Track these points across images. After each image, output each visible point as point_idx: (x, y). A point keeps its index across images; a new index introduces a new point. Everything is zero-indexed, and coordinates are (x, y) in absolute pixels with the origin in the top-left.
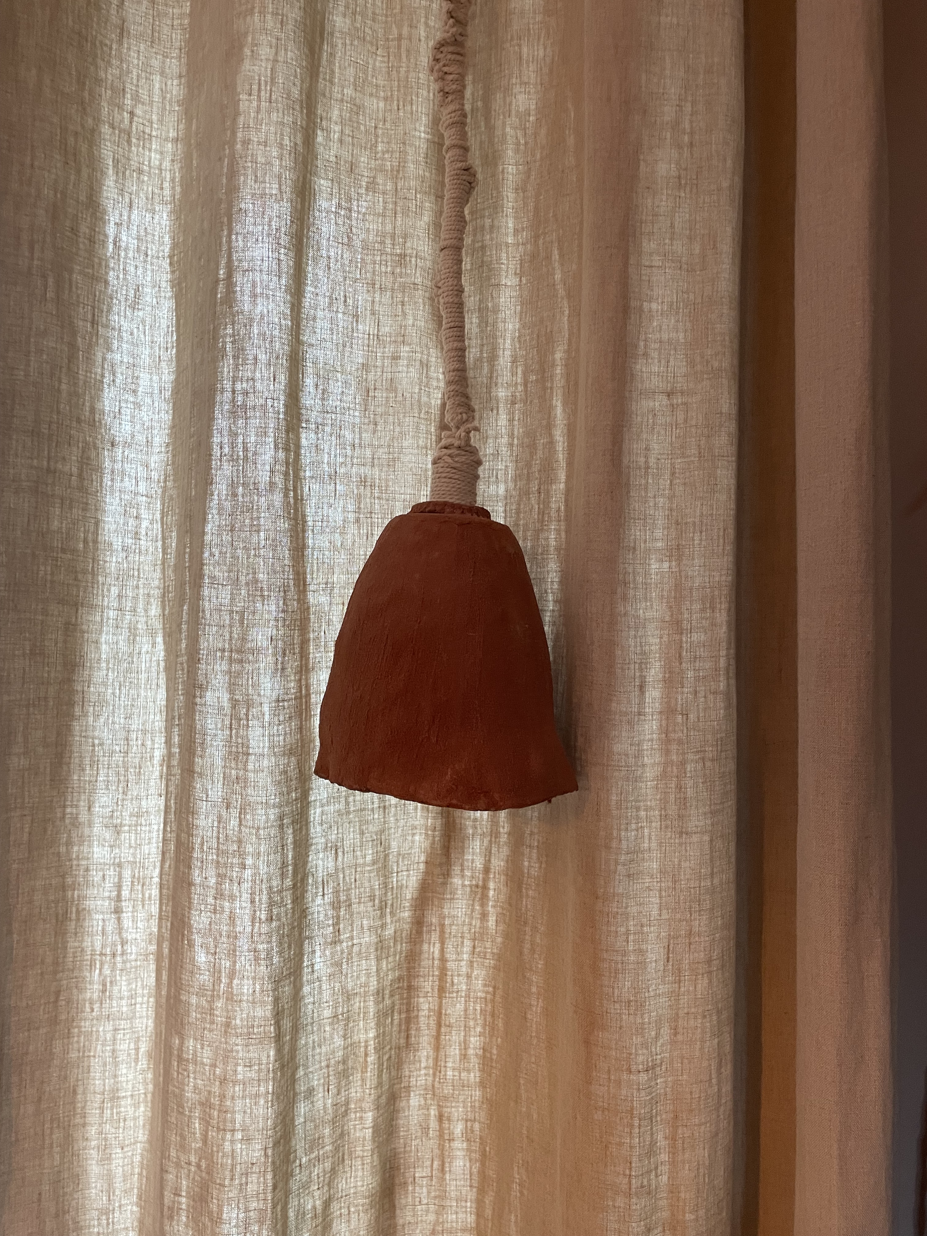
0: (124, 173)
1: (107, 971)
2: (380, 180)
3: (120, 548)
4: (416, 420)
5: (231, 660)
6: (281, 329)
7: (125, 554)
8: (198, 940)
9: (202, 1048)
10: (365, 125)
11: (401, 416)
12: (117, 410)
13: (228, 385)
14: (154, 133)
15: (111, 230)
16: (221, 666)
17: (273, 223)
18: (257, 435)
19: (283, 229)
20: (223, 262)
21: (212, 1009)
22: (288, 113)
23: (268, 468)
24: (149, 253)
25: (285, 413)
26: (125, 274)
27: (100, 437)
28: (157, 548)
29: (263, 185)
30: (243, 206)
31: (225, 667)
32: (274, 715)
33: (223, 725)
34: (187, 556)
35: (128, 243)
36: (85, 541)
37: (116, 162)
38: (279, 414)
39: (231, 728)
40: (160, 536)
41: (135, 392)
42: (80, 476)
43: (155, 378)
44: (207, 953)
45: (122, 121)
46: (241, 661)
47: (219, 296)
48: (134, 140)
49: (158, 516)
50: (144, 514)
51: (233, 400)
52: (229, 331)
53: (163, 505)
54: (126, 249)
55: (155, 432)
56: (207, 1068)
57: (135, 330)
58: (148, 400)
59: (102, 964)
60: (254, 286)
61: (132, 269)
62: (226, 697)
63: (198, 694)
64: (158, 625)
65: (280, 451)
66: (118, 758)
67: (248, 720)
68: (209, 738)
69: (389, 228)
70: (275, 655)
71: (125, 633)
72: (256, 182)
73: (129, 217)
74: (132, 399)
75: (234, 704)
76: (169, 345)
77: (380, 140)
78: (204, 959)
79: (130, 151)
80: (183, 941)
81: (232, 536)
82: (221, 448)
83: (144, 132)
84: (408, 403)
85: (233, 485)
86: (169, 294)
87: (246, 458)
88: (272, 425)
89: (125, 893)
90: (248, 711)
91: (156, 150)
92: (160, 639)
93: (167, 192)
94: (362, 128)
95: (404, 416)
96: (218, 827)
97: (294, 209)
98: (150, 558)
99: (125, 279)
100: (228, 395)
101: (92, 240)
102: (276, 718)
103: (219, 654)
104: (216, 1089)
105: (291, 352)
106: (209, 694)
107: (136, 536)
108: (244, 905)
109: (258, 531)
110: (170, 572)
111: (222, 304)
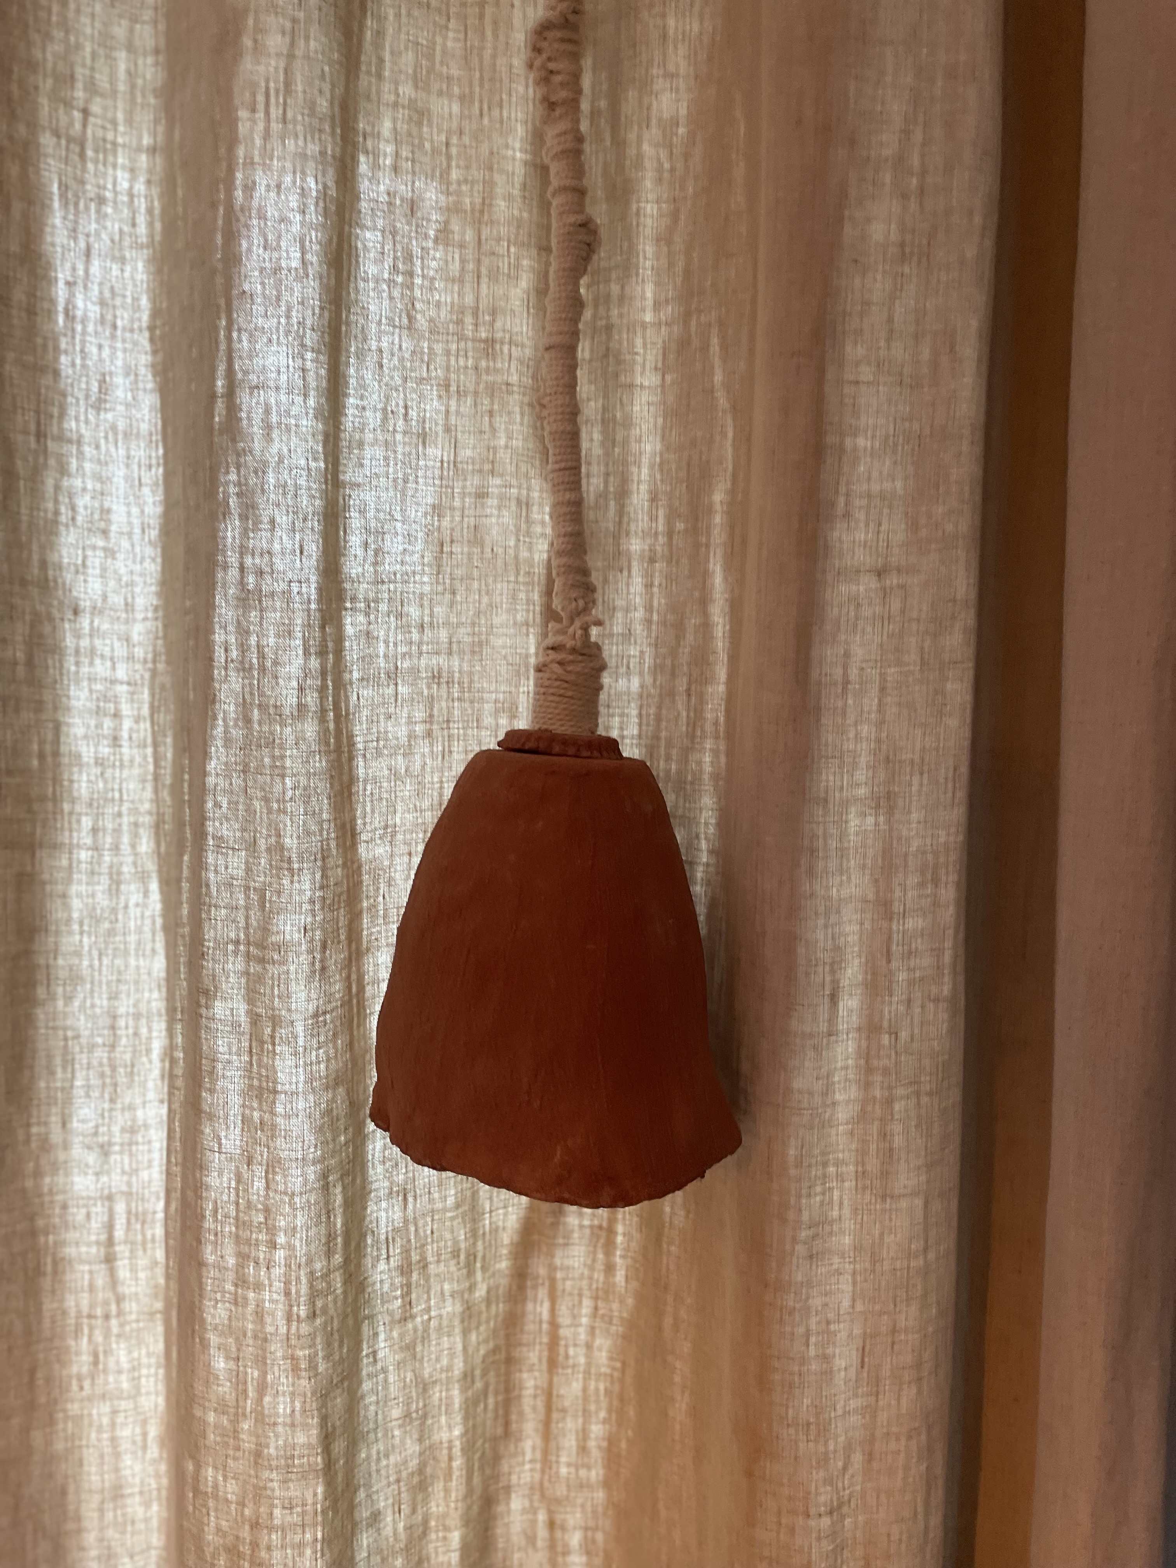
0: (76, 205)
1: (99, 1338)
2: (455, 227)
3: (92, 761)
4: (511, 586)
5: (248, 956)
6: (309, 475)
7: (99, 770)
8: (213, 1339)
9: (225, 1480)
10: (432, 141)
11: (490, 580)
12: (79, 562)
13: (233, 559)
14: (120, 140)
15: (61, 292)
16: (235, 965)
17: (294, 314)
18: (278, 636)
19: (309, 323)
20: (222, 368)
21: (235, 1431)
22: (313, 138)
23: (294, 684)
24: (119, 323)
25: (319, 601)
26: (83, 359)
27: (55, 603)
28: (145, 757)
29: (275, 255)
30: (246, 287)
31: (240, 965)
32: (312, 1036)
33: (239, 1049)
34: (186, 785)
35: (86, 310)
36: (41, 756)
37: (64, 187)
38: (309, 602)
39: (251, 1052)
40: (149, 740)
41: (105, 533)
42: (30, 663)
43: (135, 510)
44: (227, 1358)
45: (71, 124)
46: (262, 961)
47: (217, 419)
48: (90, 153)
49: (146, 711)
50: (126, 709)
51: (242, 583)
52: (233, 477)
53: (152, 695)
54: (84, 321)
55: (138, 590)
56: (233, 1507)
57: (102, 442)
58: (125, 544)
59: (91, 1328)
60: (267, 411)
61: (95, 350)
62: (242, 1008)
63: (203, 1001)
64: (151, 866)
65: (313, 657)
66: (101, 1054)
67: (274, 1044)
68: (220, 1066)
69: (469, 299)
70: (310, 951)
71: (105, 880)
72: (265, 248)
73: (87, 271)
74: (101, 543)
75: (255, 1019)
76: (154, 462)
77: (454, 163)
78: (222, 1365)
79: (84, 170)
80: (193, 1338)
81: (245, 780)
82: (226, 650)
83: (104, 140)
84: (500, 562)
85: (245, 706)
86: (150, 386)
87: (263, 669)
88: (299, 621)
89: (119, 1233)
90: (273, 1031)
91: (123, 167)
92: (154, 886)
93: (142, 229)
94: (427, 145)
95: (495, 581)
96: (237, 1189)
97: (326, 288)
98: (136, 771)
99: (84, 366)
100: (233, 573)
101: (31, 310)
102: (315, 1041)
103: (231, 947)
104: (245, 1533)
105: (326, 508)
106: (217, 1003)
107: (115, 741)
108: (275, 1296)
109: (283, 776)
110: (165, 795)
111: (221, 433)
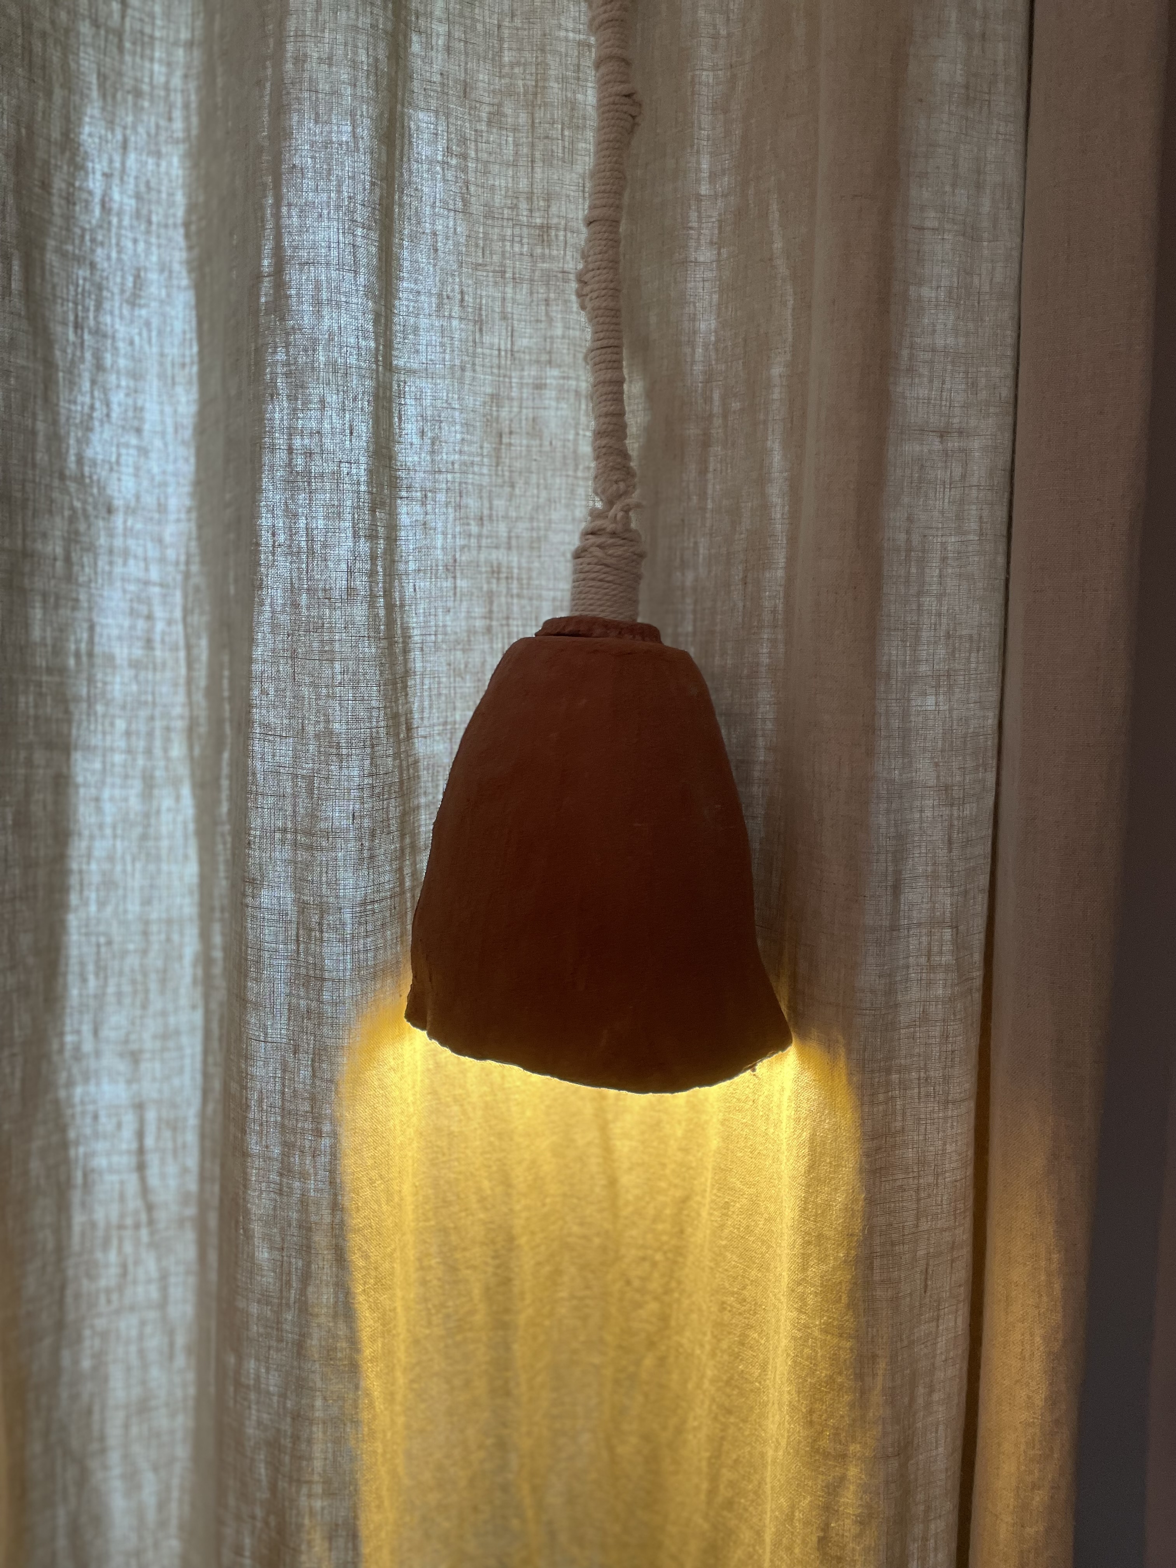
0: (114, 96)
1: (128, 1249)
3: (125, 663)
5: (295, 844)
6: (359, 355)
7: (132, 672)
8: (257, 1229)
9: (268, 1372)
10: (484, 23)
11: (549, 474)
12: (114, 459)
13: (281, 440)
14: (158, 34)
15: (95, 184)
16: (282, 853)
17: (345, 188)
18: (327, 517)
19: (359, 198)
20: (268, 248)
21: (278, 1322)
22: (365, 11)
23: (344, 566)
24: (154, 219)
25: (369, 483)
26: (119, 252)
27: (90, 500)
28: (178, 660)
29: (327, 128)
30: (297, 161)
31: (287, 853)
32: (360, 923)
33: (286, 938)
34: (226, 683)
35: (121, 204)
36: (77, 655)
37: (102, 79)
38: (359, 484)
39: (298, 940)
40: (182, 643)
41: (139, 431)
42: (67, 559)
43: (168, 409)
44: (271, 1248)
45: (110, 14)
46: (310, 848)
47: (263, 300)
48: (128, 45)
49: (178, 614)
50: (159, 612)
51: (290, 464)
52: (281, 356)
53: (185, 596)
54: (120, 214)
55: (170, 490)
56: (275, 1399)
57: (137, 339)
58: (158, 443)
59: (121, 1240)
60: (318, 287)
61: (130, 244)
62: (289, 896)
63: (249, 891)
64: (183, 770)
65: (363, 540)
66: (133, 960)
67: (321, 932)
68: (267, 954)
70: (359, 839)
71: (138, 784)
72: (316, 122)
73: (123, 163)
74: (134, 441)
75: (302, 907)
76: (188, 360)
78: (266, 1255)
79: (122, 61)
80: (237, 1230)
81: (293, 666)
82: (273, 535)
83: (142, 33)
85: (293, 590)
86: (185, 282)
87: (311, 552)
88: (349, 503)
90: (322, 918)
91: (160, 61)
92: (186, 791)
93: (178, 125)
94: (479, 27)
96: (283, 1078)
98: (168, 674)
99: (119, 260)
100: (281, 456)
101: (70, 200)
102: (362, 929)
103: (278, 835)
104: (286, 1426)
105: (377, 388)
106: (264, 892)
107: (149, 644)
108: (320, 1185)
109: (332, 661)
110: (199, 697)
111: (268, 312)
